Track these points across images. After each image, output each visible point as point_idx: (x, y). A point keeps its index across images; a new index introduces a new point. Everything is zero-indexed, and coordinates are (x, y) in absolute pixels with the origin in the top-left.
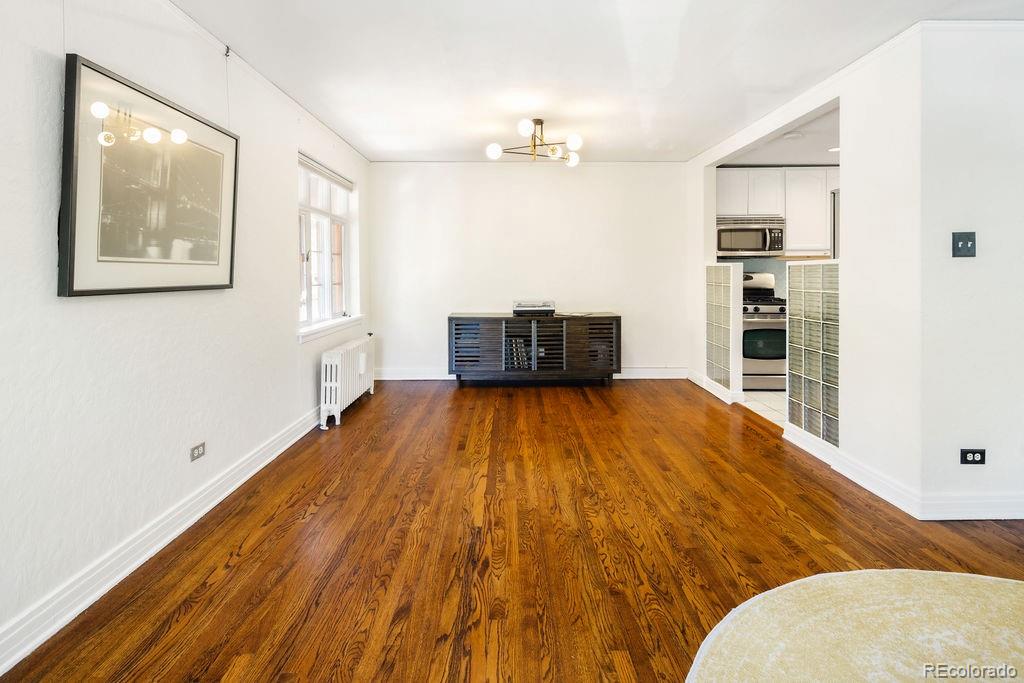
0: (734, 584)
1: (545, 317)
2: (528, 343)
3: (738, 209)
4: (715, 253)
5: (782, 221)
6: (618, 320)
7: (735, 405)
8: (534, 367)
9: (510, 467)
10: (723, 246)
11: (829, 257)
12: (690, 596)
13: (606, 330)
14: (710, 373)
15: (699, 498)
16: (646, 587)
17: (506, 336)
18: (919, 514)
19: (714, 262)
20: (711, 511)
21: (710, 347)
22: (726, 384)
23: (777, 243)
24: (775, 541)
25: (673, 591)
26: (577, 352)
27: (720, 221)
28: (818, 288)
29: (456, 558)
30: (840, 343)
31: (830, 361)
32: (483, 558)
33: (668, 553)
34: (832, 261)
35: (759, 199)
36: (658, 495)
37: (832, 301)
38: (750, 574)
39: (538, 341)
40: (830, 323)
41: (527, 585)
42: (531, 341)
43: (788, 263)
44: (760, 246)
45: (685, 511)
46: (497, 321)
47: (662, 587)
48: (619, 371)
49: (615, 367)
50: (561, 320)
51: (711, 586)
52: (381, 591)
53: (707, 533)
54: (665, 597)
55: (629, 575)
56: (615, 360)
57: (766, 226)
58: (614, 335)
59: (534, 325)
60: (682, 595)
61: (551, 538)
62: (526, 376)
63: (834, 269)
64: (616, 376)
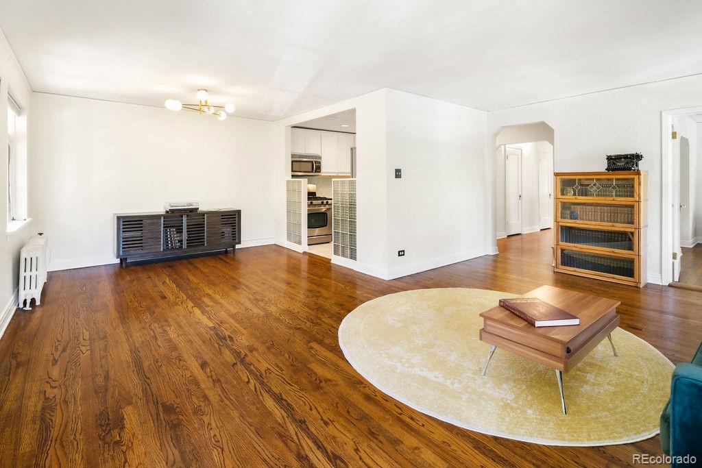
0: (339, 313)
1: (192, 212)
2: (180, 231)
3: (300, 151)
4: (290, 173)
5: (320, 158)
6: (239, 212)
7: (304, 253)
8: (185, 246)
9: (206, 300)
10: (294, 170)
11: (349, 177)
12: (326, 321)
13: (232, 219)
14: (289, 239)
15: (311, 291)
16: (308, 324)
17: (164, 227)
18: (387, 278)
19: (290, 178)
20: (317, 294)
21: (289, 224)
22: (300, 243)
23: (318, 169)
24: (346, 297)
25: (319, 321)
26: (213, 234)
27: (293, 156)
28: (347, 190)
29: (212, 340)
30: (357, 215)
31: (353, 224)
32: (227, 337)
33: (310, 311)
34: (352, 179)
35: (311, 146)
36: (293, 294)
37: (353, 197)
38: (343, 309)
39: (187, 228)
40: (352, 207)
41: (258, 338)
42: (182, 229)
43: (333, 180)
44: (311, 170)
45: (308, 297)
46: (157, 217)
47: (314, 322)
48: (239, 243)
49: (237, 241)
50: (203, 214)
51: (331, 316)
52: (182, 363)
53: (320, 301)
54: (317, 324)
55: (300, 322)
56: (236, 236)
57: (314, 160)
58: (237, 222)
59: (185, 218)
60: (324, 322)
61: (256, 320)
62: (179, 253)
63: (354, 182)
64: (238, 246)
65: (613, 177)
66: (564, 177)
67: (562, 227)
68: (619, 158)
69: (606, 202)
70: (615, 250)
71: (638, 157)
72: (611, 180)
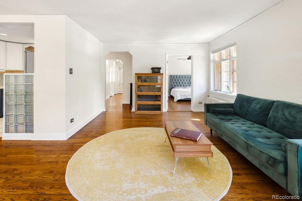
12: (52, 193)
20: (16, 172)
28: (22, 82)
31: (29, 106)
34: (28, 74)
37: (30, 87)
40: (29, 94)
43: (5, 74)
51: (52, 186)
53: (26, 177)
60: (49, 195)
63: (31, 76)
65: (154, 75)
66: (139, 75)
67: (138, 95)
68: (155, 68)
69: (153, 85)
70: (155, 102)
71: (160, 68)
72: (154, 76)
